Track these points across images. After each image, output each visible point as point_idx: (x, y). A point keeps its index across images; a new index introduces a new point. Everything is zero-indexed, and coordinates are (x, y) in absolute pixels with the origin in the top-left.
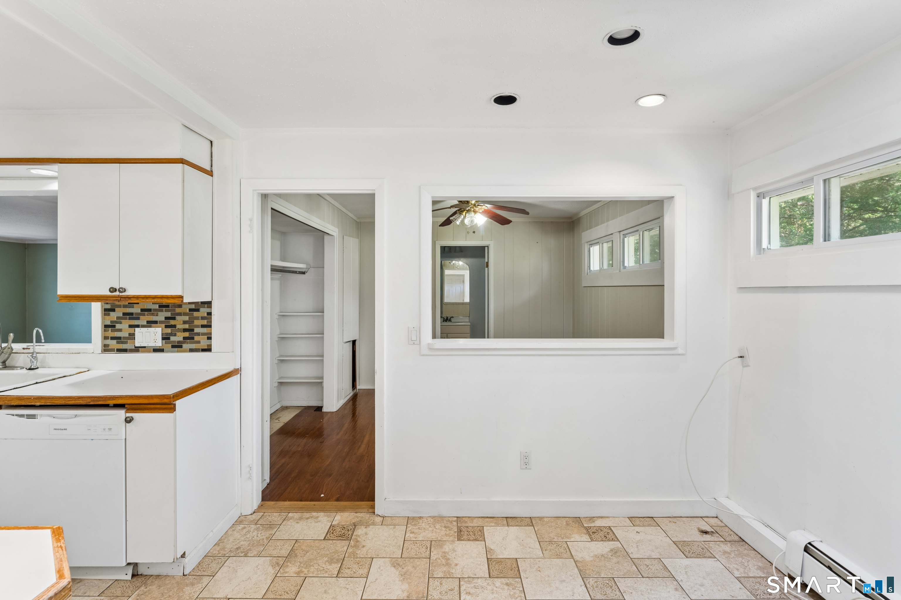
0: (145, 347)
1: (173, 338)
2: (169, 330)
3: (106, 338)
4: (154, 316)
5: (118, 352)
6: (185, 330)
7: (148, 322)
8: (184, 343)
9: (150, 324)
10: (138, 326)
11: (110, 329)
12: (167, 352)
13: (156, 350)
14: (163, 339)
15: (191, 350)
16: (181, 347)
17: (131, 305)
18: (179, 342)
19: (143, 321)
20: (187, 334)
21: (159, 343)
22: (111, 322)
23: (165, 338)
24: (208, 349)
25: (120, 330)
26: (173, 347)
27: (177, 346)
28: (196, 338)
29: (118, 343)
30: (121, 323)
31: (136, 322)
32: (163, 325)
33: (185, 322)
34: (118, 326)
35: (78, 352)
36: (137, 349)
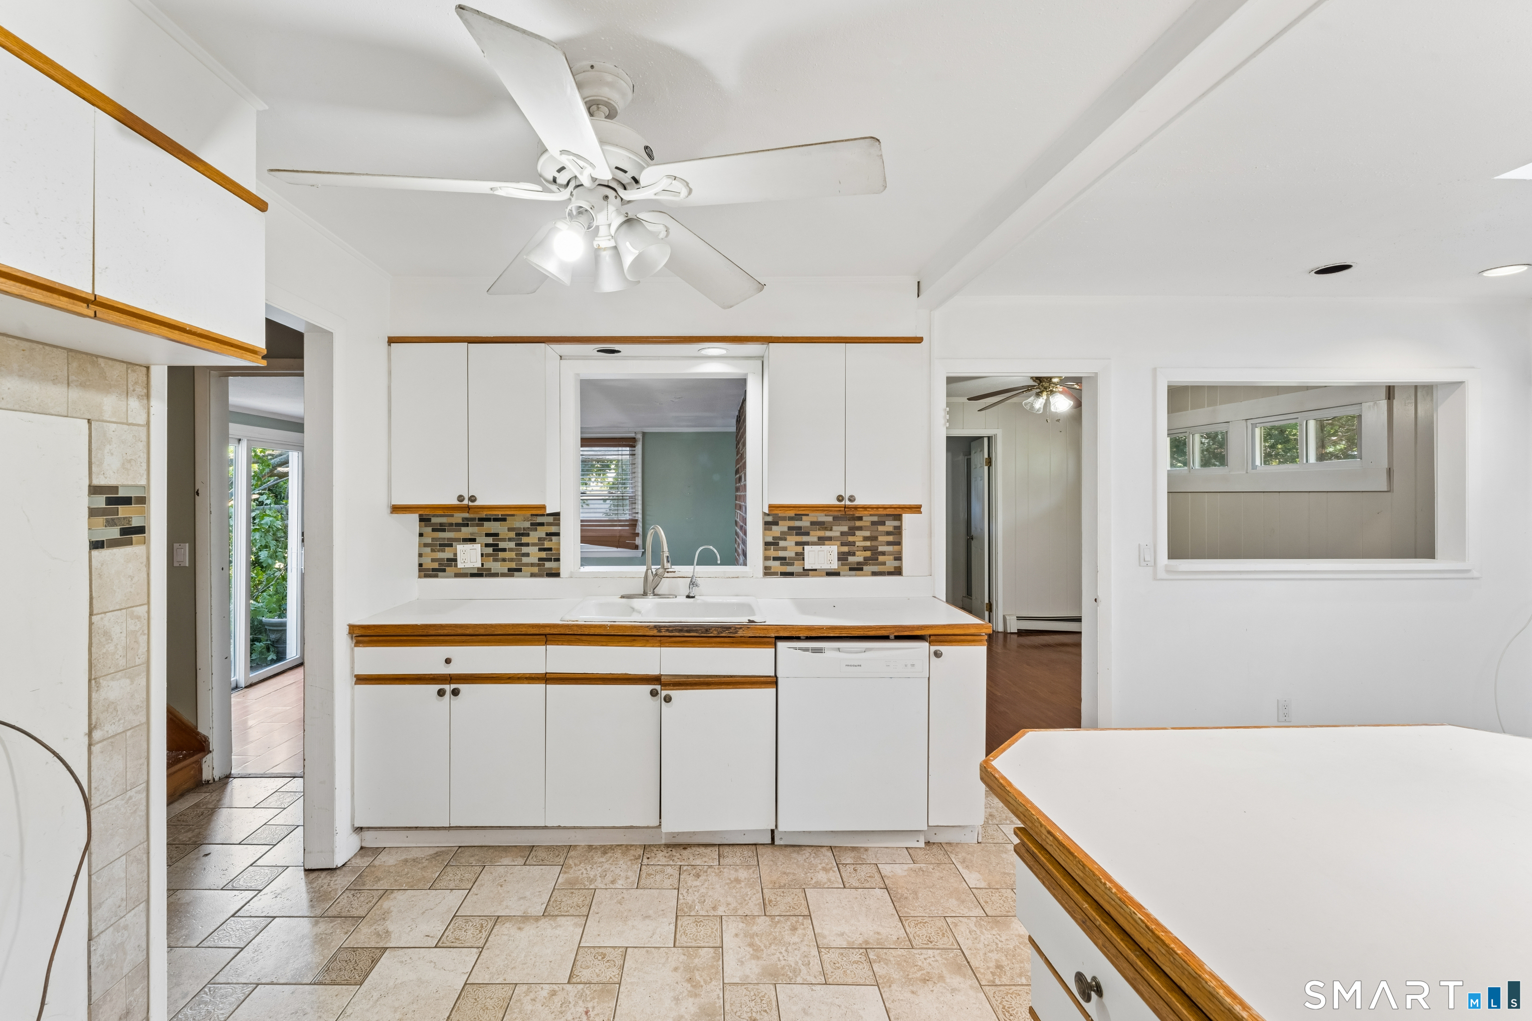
0: (816, 570)
1: (851, 559)
2: (845, 549)
3: (766, 558)
4: (828, 530)
5: (782, 577)
6: (865, 549)
7: (820, 538)
8: (866, 564)
9: (822, 541)
10: (807, 543)
11: (772, 547)
12: (844, 576)
13: (830, 574)
14: (839, 559)
15: (874, 574)
16: (861, 569)
17: (798, 517)
18: (858, 563)
19: (813, 537)
20: (868, 554)
21: (834, 565)
22: (774, 538)
23: (842, 557)
24: (898, 572)
25: (785, 549)
26: (851, 569)
27: (857, 569)
28: (881, 558)
29: (782, 564)
30: (785, 540)
31: (805, 539)
32: (839, 543)
33: (866, 539)
34: (782, 544)
35: (737, 576)
36: (806, 573)
